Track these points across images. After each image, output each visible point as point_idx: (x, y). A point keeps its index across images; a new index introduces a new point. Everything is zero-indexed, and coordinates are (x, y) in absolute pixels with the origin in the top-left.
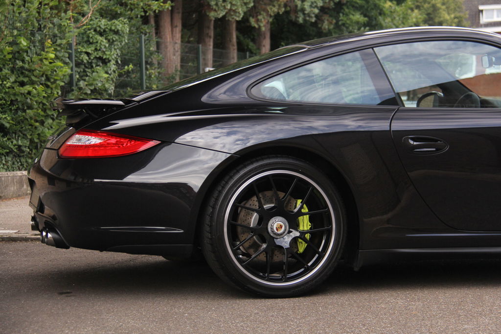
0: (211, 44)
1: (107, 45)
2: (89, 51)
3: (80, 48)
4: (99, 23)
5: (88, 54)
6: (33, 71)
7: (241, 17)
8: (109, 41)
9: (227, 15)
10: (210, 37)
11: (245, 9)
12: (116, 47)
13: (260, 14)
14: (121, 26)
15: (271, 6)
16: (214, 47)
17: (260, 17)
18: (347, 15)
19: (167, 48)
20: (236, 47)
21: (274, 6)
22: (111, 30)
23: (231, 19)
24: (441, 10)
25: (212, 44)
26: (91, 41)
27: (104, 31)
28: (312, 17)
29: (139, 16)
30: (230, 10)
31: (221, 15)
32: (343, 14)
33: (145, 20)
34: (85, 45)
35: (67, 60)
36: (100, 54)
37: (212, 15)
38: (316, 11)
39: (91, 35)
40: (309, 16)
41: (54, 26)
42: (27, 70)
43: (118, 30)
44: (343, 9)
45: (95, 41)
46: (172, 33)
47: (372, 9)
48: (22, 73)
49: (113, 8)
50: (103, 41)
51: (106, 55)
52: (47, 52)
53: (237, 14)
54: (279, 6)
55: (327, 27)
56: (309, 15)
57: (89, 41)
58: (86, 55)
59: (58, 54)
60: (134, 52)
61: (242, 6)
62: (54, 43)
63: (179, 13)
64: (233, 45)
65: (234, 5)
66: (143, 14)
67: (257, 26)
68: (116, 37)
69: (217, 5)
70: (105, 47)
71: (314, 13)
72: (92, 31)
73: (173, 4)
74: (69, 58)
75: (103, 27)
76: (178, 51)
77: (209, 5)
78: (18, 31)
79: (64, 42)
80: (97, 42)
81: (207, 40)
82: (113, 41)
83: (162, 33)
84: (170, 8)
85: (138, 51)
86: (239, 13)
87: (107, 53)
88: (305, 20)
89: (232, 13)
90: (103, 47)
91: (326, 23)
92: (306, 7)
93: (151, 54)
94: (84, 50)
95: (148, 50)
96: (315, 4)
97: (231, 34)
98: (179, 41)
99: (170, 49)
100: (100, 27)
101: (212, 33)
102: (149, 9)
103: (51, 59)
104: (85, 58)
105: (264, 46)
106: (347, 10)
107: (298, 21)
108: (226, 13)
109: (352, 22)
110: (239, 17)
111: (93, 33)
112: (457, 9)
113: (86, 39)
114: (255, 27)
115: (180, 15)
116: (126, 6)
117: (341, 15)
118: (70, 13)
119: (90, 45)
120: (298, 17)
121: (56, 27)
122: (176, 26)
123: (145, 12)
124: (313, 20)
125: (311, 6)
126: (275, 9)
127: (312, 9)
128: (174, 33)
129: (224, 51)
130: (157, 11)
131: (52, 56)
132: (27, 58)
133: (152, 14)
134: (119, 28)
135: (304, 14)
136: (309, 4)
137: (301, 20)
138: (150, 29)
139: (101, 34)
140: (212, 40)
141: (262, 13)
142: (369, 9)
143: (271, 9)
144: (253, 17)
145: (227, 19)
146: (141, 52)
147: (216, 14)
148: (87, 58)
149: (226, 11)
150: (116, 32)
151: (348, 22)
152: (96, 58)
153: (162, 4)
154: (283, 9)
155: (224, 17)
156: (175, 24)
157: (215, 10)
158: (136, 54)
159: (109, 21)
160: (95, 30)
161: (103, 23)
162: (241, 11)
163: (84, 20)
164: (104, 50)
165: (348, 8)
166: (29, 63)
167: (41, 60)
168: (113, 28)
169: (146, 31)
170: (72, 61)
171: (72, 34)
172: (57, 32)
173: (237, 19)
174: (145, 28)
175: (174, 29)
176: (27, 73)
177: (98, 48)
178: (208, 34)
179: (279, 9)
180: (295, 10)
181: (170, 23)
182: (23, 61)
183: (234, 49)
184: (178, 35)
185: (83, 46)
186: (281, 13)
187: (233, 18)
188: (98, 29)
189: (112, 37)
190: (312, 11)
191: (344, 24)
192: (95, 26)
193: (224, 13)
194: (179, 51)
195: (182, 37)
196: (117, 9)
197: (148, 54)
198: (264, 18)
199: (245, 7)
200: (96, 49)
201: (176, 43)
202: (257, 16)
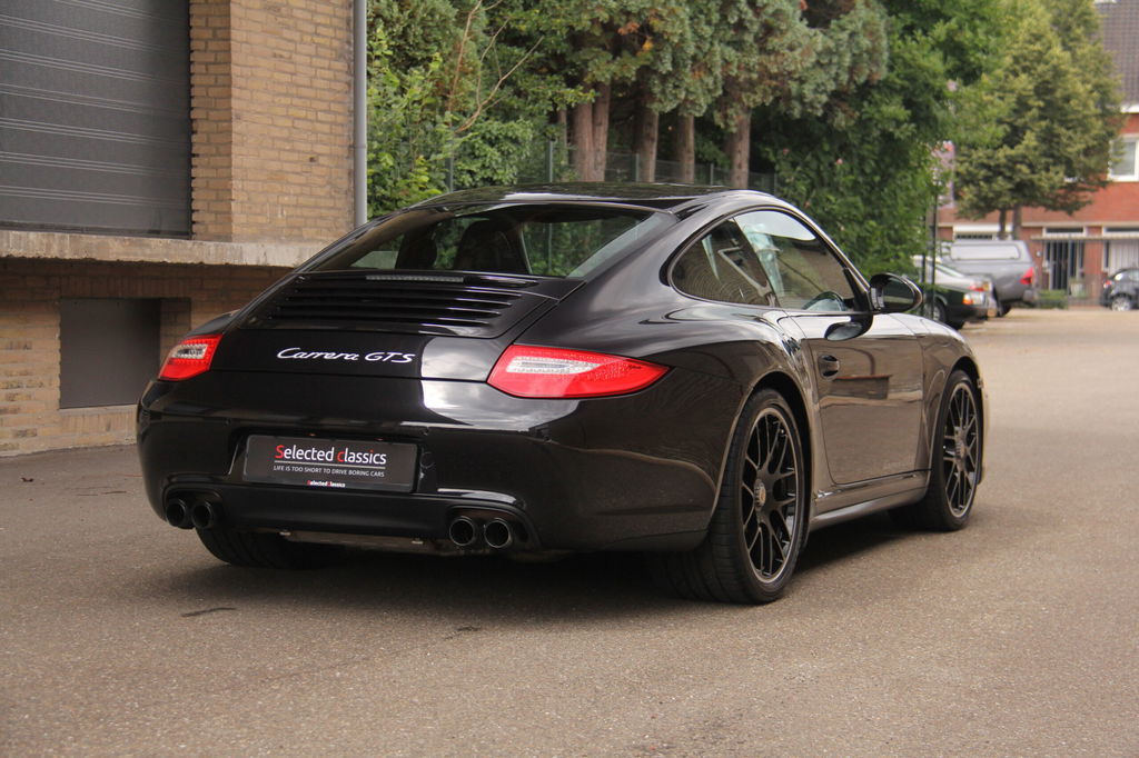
0: (652, 150)
1: (500, 160)
2: (474, 168)
3: (461, 165)
4: (490, 128)
5: (471, 173)
6: (397, 201)
7: (704, 111)
8: (503, 153)
9: (681, 109)
10: (653, 140)
11: (710, 101)
12: (512, 162)
13: (732, 107)
14: (521, 131)
15: (749, 94)
16: (658, 157)
17: (730, 112)
18: (876, 104)
19: (584, 157)
20: (692, 155)
21: (755, 93)
22: (506, 137)
23: (685, 115)
24: (1069, 76)
25: (654, 150)
26: (477, 153)
27: (497, 138)
28: (817, 109)
29: (545, 112)
30: (686, 100)
31: (668, 109)
32: (870, 103)
33: (553, 117)
34: (468, 160)
35: (443, 184)
36: (489, 173)
37: (656, 108)
38: (824, 98)
39: (477, 145)
40: (812, 107)
41: (427, 133)
42: (388, 199)
43: (517, 138)
44: (870, 93)
45: (482, 154)
46: (593, 135)
47: (922, 92)
48: (381, 204)
49: (507, 100)
50: (493, 153)
51: (498, 174)
52: (417, 174)
53: (697, 108)
54: (765, 92)
55: (843, 123)
56: (811, 105)
57: (473, 154)
58: (468, 175)
59: (432, 175)
60: (536, 167)
61: (704, 94)
62: (427, 158)
63: (605, 103)
64: (689, 152)
65: (692, 93)
66: (551, 109)
67: (722, 126)
68: (513, 148)
69: (663, 92)
70: (497, 161)
71: (819, 103)
72: (479, 138)
73: (599, 94)
74: (445, 180)
75: (495, 133)
76: (601, 164)
77: (651, 94)
78: (380, 142)
79: (441, 156)
80: (486, 156)
81: (647, 144)
82: (509, 153)
83: (578, 135)
84: (593, 101)
85: (542, 166)
86: (700, 106)
87: (498, 171)
88: (803, 113)
89: (689, 106)
90: (494, 163)
91: (841, 115)
92: (806, 91)
93: (562, 169)
94: (467, 168)
95: (557, 165)
96: (823, 88)
97: (685, 134)
98: (603, 148)
99: (590, 160)
100: (490, 132)
101: (655, 134)
102: (562, 102)
103: (424, 183)
104: (467, 179)
105: (740, 152)
106: (877, 97)
107: (792, 115)
108: (679, 106)
109: (883, 116)
110: (699, 111)
111: (481, 142)
112: (1102, 69)
113: (469, 151)
114: (719, 127)
115: (607, 106)
116: (526, 96)
117: (865, 104)
118: (448, 114)
119: (475, 161)
120: (793, 109)
121: (429, 135)
122: (600, 124)
123: (555, 106)
124: (820, 113)
125: (816, 91)
126: (758, 99)
127: (818, 96)
128: (597, 134)
129: (673, 163)
130: (573, 105)
131: (425, 179)
132: (390, 183)
133: (565, 108)
134: (519, 133)
135: (803, 104)
136: (813, 87)
137: (796, 113)
138: (559, 131)
139: (492, 145)
140: (655, 144)
141: (734, 104)
142: (917, 93)
143: (748, 98)
144: (720, 111)
145: (680, 114)
146: (546, 167)
147: (661, 106)
148: (470, 180)
149: (678, 102)
150: (515, 141)
151: (877, 116)
152: (483, 179)
153: (581, 94)
154: (771, 98)
155: (675, 111)
156: (599, 121)
157: (660, 101)
158: (539, 171)
159: (504, 122)
160: (483, 138)
161: (495, 126)
162: (704, 102)
163: (468, 122)
164: (495, 167)
165: (880, 92)
166: (392, 188)
167: (409, 185)
168: (510, 134)
169: (553, 135)
170: (449, 186)
171: (451, 146)
172: (430, 142)
173: (697, 115)
174: (552, 129)
175: (597, 128)
176: (388, 203)
177: (487, 165)
178: (648, 135)
179: (763, 98)
180: (788, 97)
181: (590, 119)
182: (384, 187)
183: (690, 158)
184: (603, 138)
185: (464, 162)
186: (767, 104)
187: (690, 114)
188: (488, 136)
189: (507, 146)
190: (817, 98)
191: (870, 119)
192: (483, 131)
193: (675, 106)
194: (604, 163)
195: (609, 142)
196: (513, 102)
197: (557, 170)
198: (737, 113)
199: (709, 97)
200: (483, 167)
201: (599, 150)
202: (726, 108)
